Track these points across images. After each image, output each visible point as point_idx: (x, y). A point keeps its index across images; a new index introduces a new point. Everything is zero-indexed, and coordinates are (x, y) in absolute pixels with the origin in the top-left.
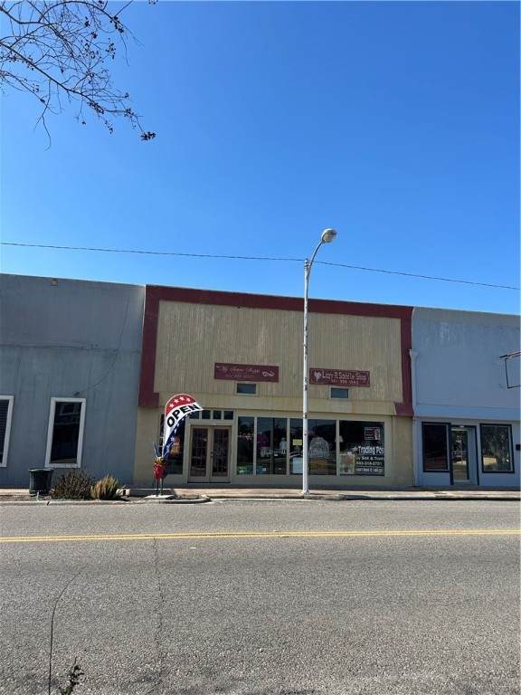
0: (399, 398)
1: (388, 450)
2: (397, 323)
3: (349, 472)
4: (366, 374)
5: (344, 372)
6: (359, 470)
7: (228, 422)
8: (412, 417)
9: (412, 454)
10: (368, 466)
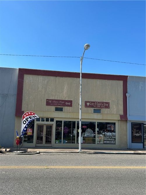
0: (122, 113)
1: (117, 134)
2: (121, 83)
3: (101, 143)
4: (108, 103)
5: (99, 103)
6: (105, 142)
7: (52, 123)
8: (127, 121)
9: (127, 135)
10: (109, 141)
